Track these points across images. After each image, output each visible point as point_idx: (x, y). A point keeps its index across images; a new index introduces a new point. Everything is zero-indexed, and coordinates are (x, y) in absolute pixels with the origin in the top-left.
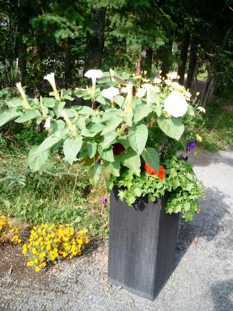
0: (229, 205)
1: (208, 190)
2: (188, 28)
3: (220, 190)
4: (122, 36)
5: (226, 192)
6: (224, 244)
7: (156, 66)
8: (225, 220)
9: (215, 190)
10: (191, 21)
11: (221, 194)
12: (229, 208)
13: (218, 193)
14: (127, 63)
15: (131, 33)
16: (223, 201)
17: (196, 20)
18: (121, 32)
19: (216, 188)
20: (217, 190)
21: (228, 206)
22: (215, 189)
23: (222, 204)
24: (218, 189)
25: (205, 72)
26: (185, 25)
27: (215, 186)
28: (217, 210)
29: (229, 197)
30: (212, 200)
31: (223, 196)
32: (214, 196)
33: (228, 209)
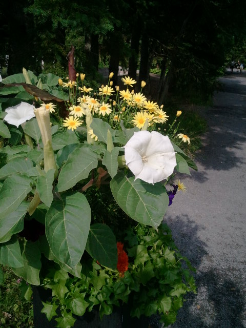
0: (205, 241)
1: (177, 220)
2: (141, 14)
3: (191, 220)
4: (44, 14)
5: (199, 222)
6: (208, 311)
7: (104, 62)
8: (203, 267)
9: (185, 220)
10: (145, 5)
11: (193, 225)
12: (206, 246)
13: (189, 224)
14: (59, 59)
15: (61, 11)
16: (197, 236)
17: (151, 3)
18: (43, 7)
19: (186, 216)
20: (188, 219)
21: (204, 244)
22: (185, 218)
23: (197, 240)
24: (189, 217)
25: (156, 67)
26: (138, 10)
27: (185, 213)
28: (191, 250)
29: (204, 229)
30: (184, 236)
31: (196, 229)
32: (185, 228)
33: (206, 249)
